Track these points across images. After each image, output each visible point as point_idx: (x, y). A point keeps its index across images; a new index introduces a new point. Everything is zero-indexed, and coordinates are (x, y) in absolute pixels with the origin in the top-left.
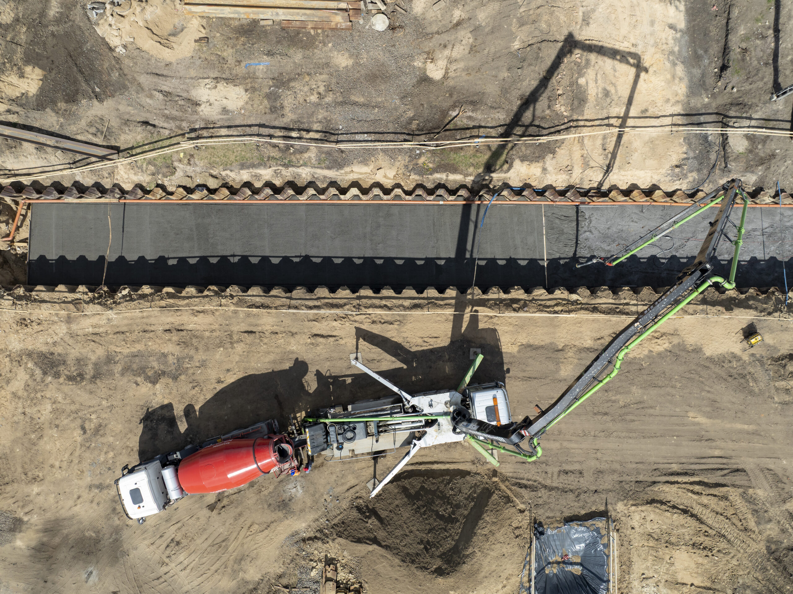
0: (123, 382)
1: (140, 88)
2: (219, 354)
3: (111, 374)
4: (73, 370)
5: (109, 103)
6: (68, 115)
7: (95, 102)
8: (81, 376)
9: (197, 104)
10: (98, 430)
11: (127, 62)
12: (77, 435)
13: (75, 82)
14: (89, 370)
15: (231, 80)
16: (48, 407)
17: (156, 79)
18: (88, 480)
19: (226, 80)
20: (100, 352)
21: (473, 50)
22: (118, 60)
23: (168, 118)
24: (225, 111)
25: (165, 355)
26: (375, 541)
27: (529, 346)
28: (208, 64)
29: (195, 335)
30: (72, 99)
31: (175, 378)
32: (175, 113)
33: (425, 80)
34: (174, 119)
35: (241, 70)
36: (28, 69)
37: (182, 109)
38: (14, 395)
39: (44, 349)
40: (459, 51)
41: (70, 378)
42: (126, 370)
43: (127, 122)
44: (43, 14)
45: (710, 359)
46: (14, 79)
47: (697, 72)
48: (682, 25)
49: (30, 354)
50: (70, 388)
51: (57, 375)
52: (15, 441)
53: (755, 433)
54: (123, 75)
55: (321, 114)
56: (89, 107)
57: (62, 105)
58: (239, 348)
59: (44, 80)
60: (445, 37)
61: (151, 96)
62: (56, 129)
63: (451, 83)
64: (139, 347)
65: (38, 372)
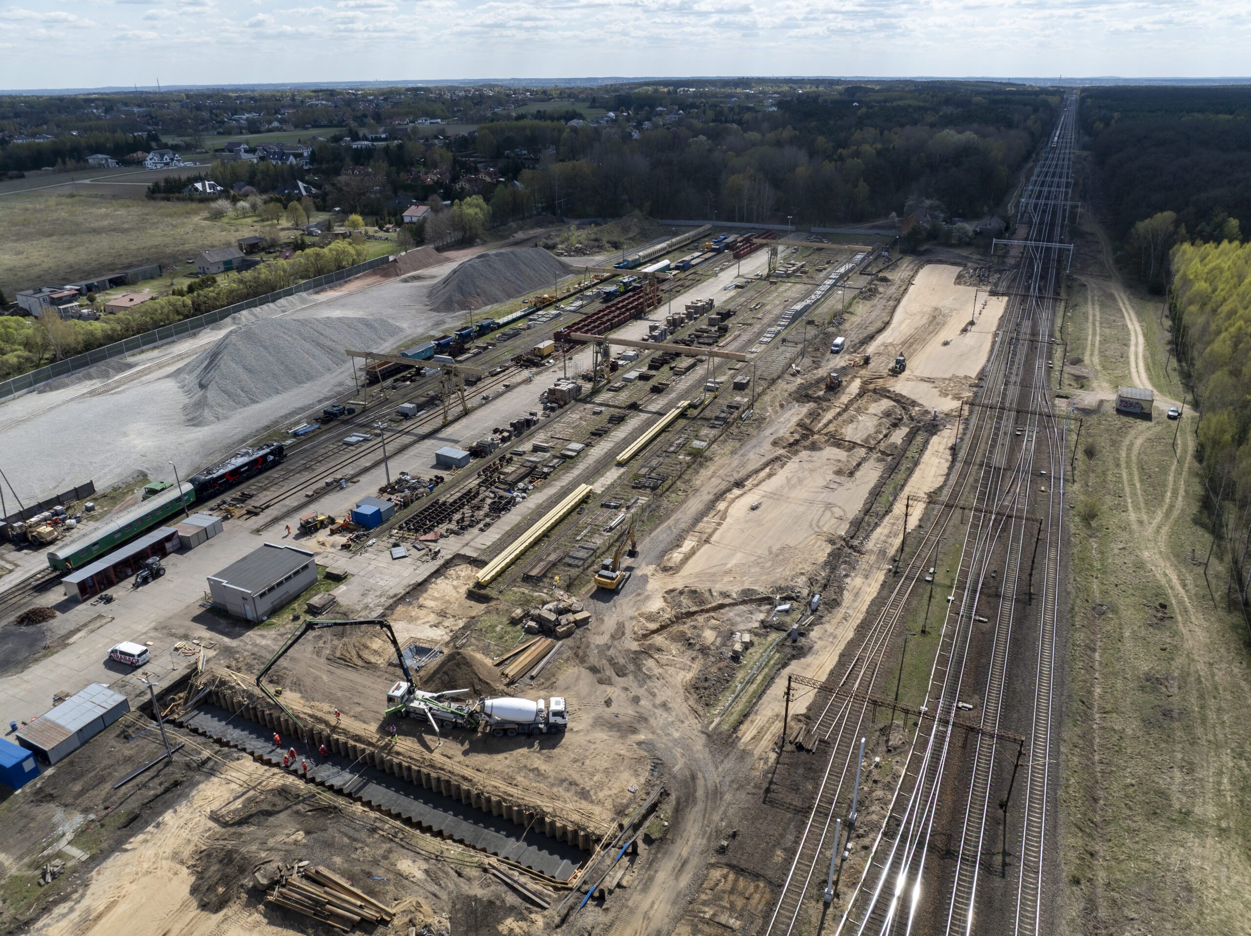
0: (552, 774)
1: (449, 893)
2: (498, 768)
4: (573, 787)
7: (479, 896)
8: (571, 784)
9: (426, 871)
10: (575, 761)
11: (447, 909)
12: (587, 762)
13: (482, 914)
14: (565, 784)
15: (399, 874)
16: (595, 778)
17: (438, 893)
19: (401, 875)
23: (447, 873)
24: (414, 861)
25: (524, 777)
26: (480, 680)
28: (404, 887)
29: (504, 779)
30: (491, 903)
31: (525, 766)
32: (441, 874)
33: (308, 833)
34: (444, 872)
35: (391, 876)
37: (435, 873)
40: (280, 838)
41: (577, 785)
42: (547, 778)
45: (301, 692)
46: (517, 931)
51: (583, 789)
52: (621, 772)
53: (311, 667)
55: (369, 840)
56: (484, 895)
61: (447, 886)
62: (510, 893)
63: (297, 827)
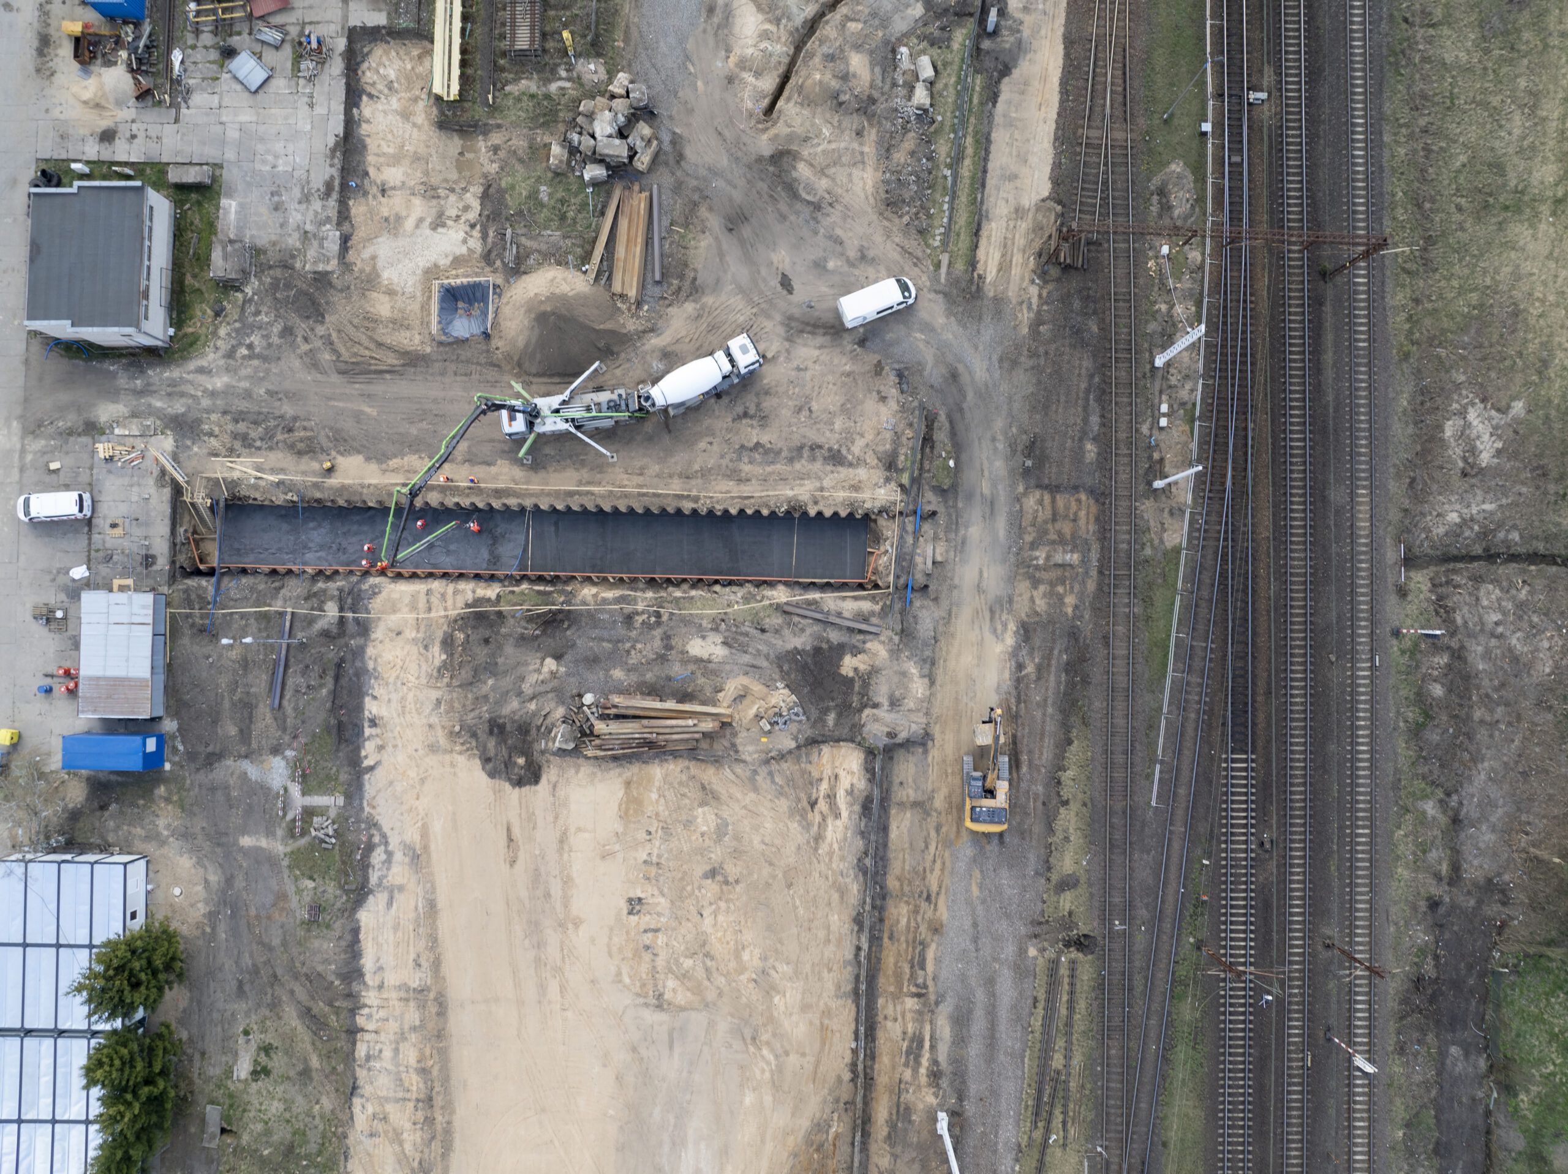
0: (781, 444)
1: (766, 657)
2: (711, 463)
3: (790, 450)
5: (790, 646)
6: (820, 639)
7: (799, 647)
9: (724, 643)
10: (799, 410)
11: (776, 676)
13: (815, 664)
15: (699, 661)
16: (837, 427)
17: (755, 663)
18: (809, 374)
19: (702, 661)
20: (798, 466)
21: (522, 679)
22: (783, 679)
24: (703, 638)
25: (750, 462)
27: (489, 464)
28: (715, 673)
30: (817, 650)
32: (741, 638)
33: (558, 657)
34: (742, 634)
35: (691, 667)
36: (851, 674)
37: (735, 641)
38: (862, 436)
39: (840, 469)
40: (533, 678)
42: (778, 453)
43: (777, 632)
44: (840, 715)
45: (359, 452)
46: (862, 667)
47: (358, 664)
48: (367, 700)
49: (851, 465)
50: (820, 440)
52: (863, 402)
53: (330, 399)
54: (780, 667)
55: (634, 634)
56: (804, 644)
57: (825, 646)
58: (697, 467)
59: (839, 667)
60: (542, 689)
61: (758, 651)
62: (829, 629)
63: (539, 655)
64: (769, 469)
65: (844, 451)
